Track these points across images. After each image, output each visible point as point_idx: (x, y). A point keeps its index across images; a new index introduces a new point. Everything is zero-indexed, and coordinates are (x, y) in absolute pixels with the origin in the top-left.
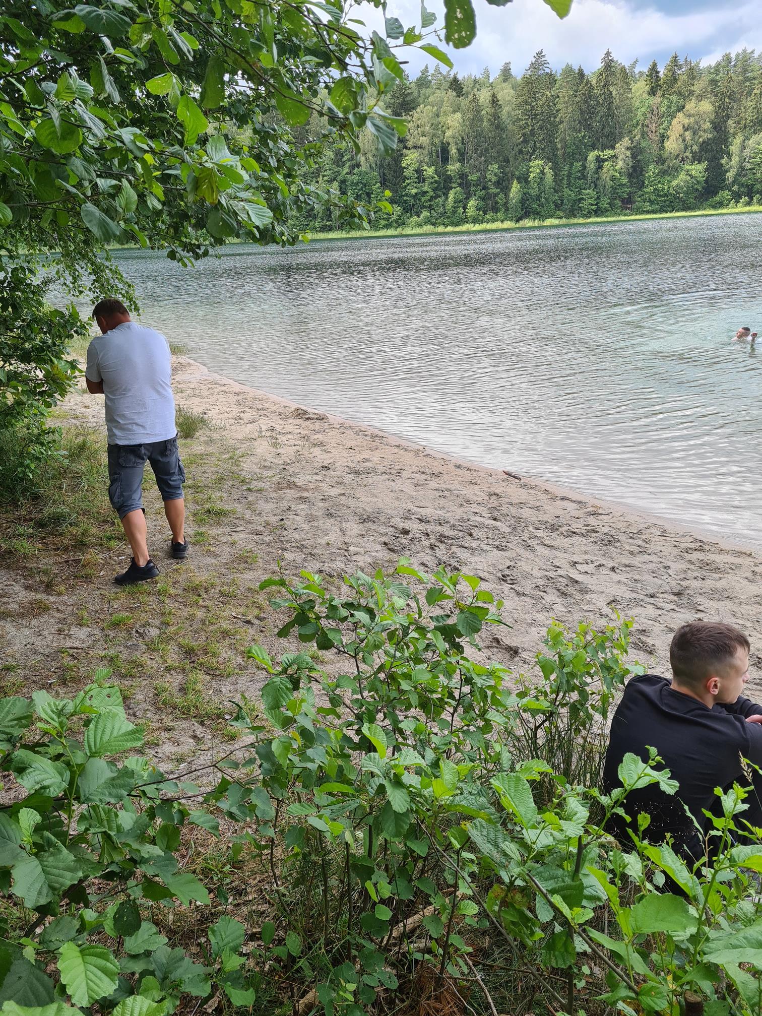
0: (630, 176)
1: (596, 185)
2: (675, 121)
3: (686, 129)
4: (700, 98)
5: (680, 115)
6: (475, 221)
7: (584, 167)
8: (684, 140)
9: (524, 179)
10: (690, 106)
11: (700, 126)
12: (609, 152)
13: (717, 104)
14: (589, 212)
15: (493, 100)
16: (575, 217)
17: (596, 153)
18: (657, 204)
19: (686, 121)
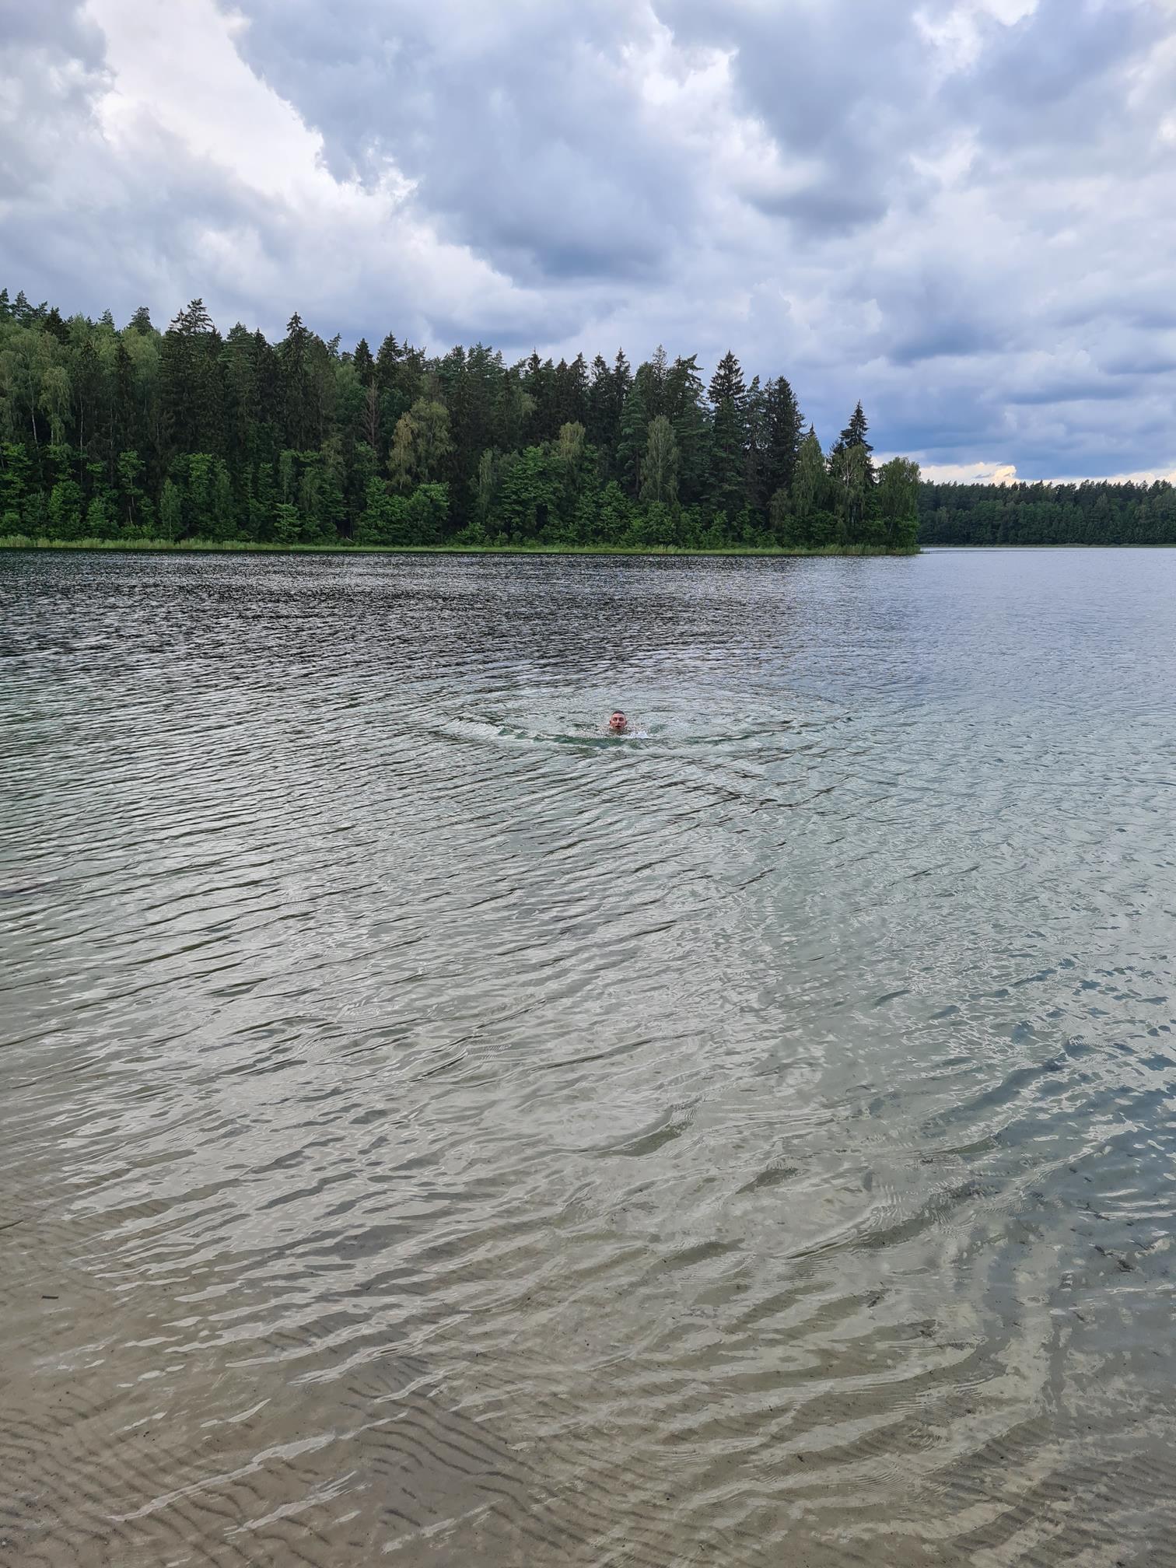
0: (346, 491)
1: (297, 499)
2: (401, 423)
3: (416, 435)
4: (430, 397)
5: (406, 416)
6: (104, 535)
7: (277, 471)
8: (416, 451)
9: (182, 478)
10: (420, 404)
11: (434, 435)
12: (312, 454)
14: (290, 536)
15: (121, 358)
16: (270, 541)
17: (293, 452)
18: (389, 533)
19: (415, 425)
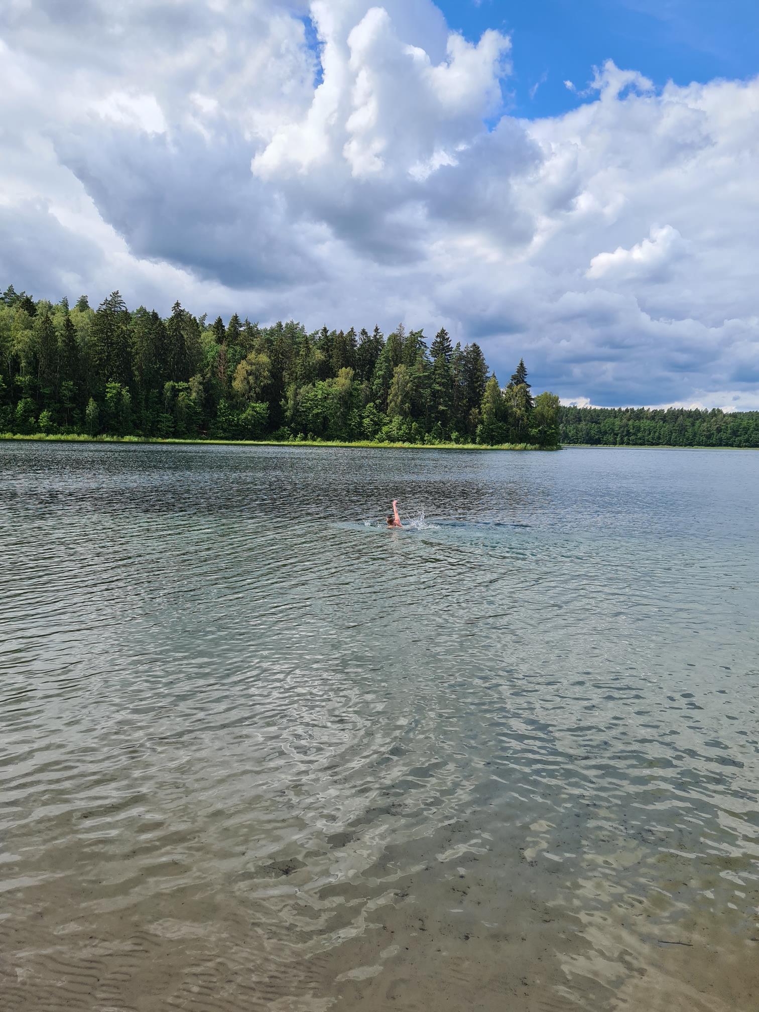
0: (203, 406)
1: (172, 411)
2: (239, 366)
3: (249, 373)
4: (259, 352)
5: (244, 362)
6: (48, 431)
7: (161, 394)
8: (248, 383)
9: (100, 398)
10: (252, 356)
11: (260, 374)
12: (182, 384)
13: (273, 358)
14: (167, 433)
16: (154, 436)
17: (171, 383)
18: (229, 432)
19: (249, 368)
